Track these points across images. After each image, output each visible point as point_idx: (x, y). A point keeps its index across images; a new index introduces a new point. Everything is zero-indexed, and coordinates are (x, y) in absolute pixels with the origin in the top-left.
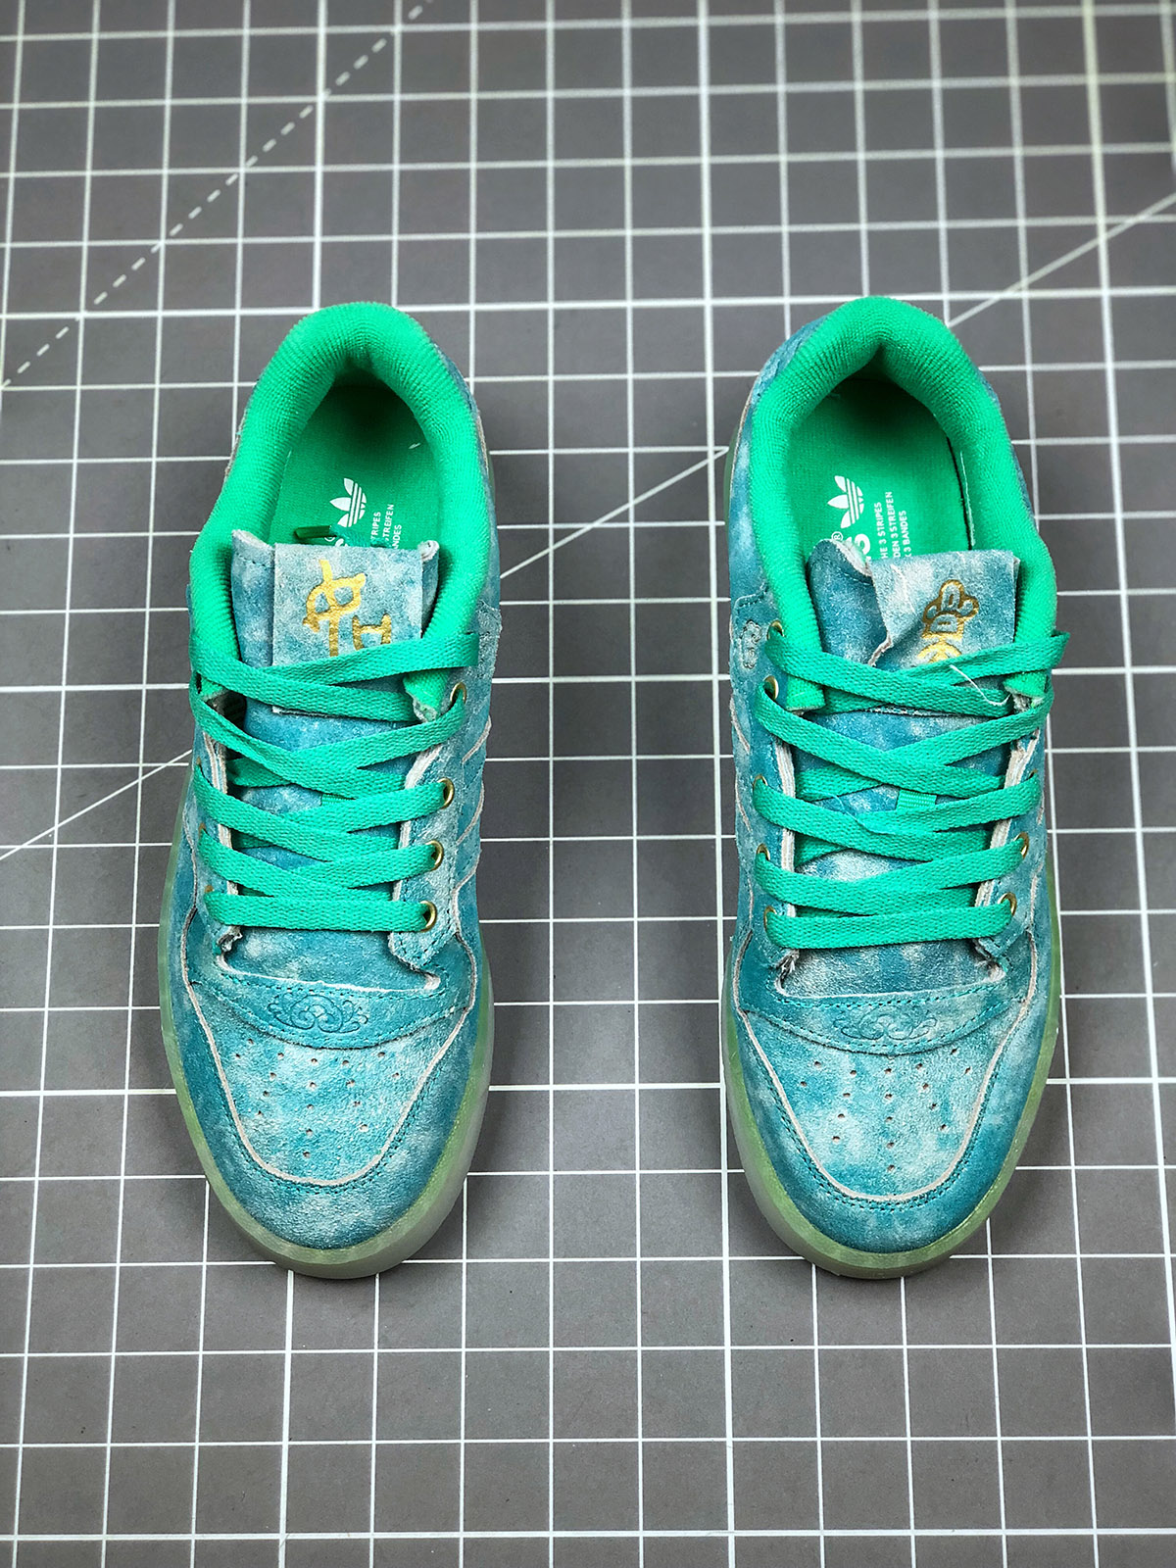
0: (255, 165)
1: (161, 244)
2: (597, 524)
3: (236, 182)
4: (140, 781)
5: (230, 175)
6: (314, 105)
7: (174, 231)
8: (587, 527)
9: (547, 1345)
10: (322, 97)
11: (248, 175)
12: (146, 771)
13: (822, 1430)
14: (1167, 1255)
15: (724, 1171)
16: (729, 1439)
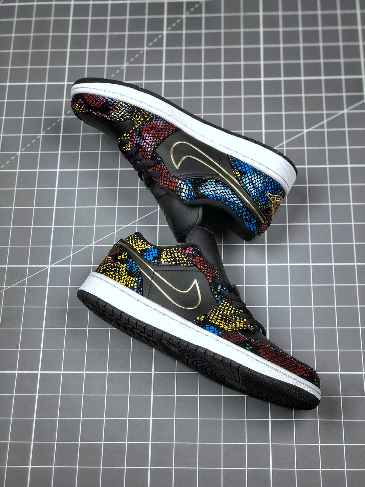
0: (45, 133)
1: (19, 153)
2: (128, 225)
3: (40, 137)
4: (4, 290)
5: (39, 136)
6: (61, 119)
7: (23, 150)
8: (126, 226)
9: (102, 441)
10: (63, 116)
11: (42, 136)
12: (6, 288)
13: (174, 466)
14: (270, 419)
15: (152, 395)
16: (149, 468)
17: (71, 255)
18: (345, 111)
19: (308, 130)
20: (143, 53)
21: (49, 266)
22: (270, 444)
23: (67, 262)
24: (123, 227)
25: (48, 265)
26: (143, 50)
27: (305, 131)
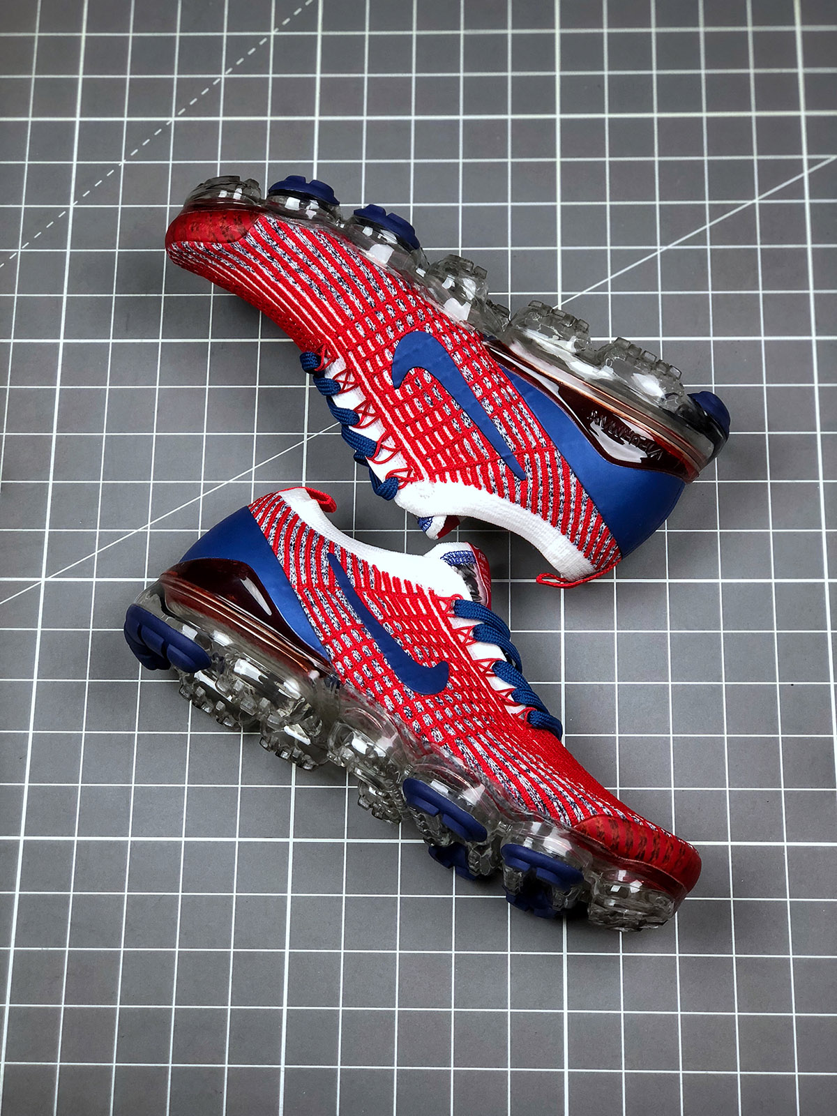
0: (26, 248)
2: (231, 481)
3: (17, 255)
5: (14, 252)
6: (67, 210)
8: (226, 482)
9: (171, 1005)
10: (72, 205)
11: (21, 252)
13: (341, 1062)
14: (565, 954)
15: (289, 895)
16: (283, 1066)
17: (97, 552)
18: (757, 201)
19: (665, 248)
20: (268, 43)
21: (43, 580)
22: (566, 1011)
23: (84, 570)
24: (222, 484)
25: (40, 576)
26: (268, 37)
27: (660, 249)
